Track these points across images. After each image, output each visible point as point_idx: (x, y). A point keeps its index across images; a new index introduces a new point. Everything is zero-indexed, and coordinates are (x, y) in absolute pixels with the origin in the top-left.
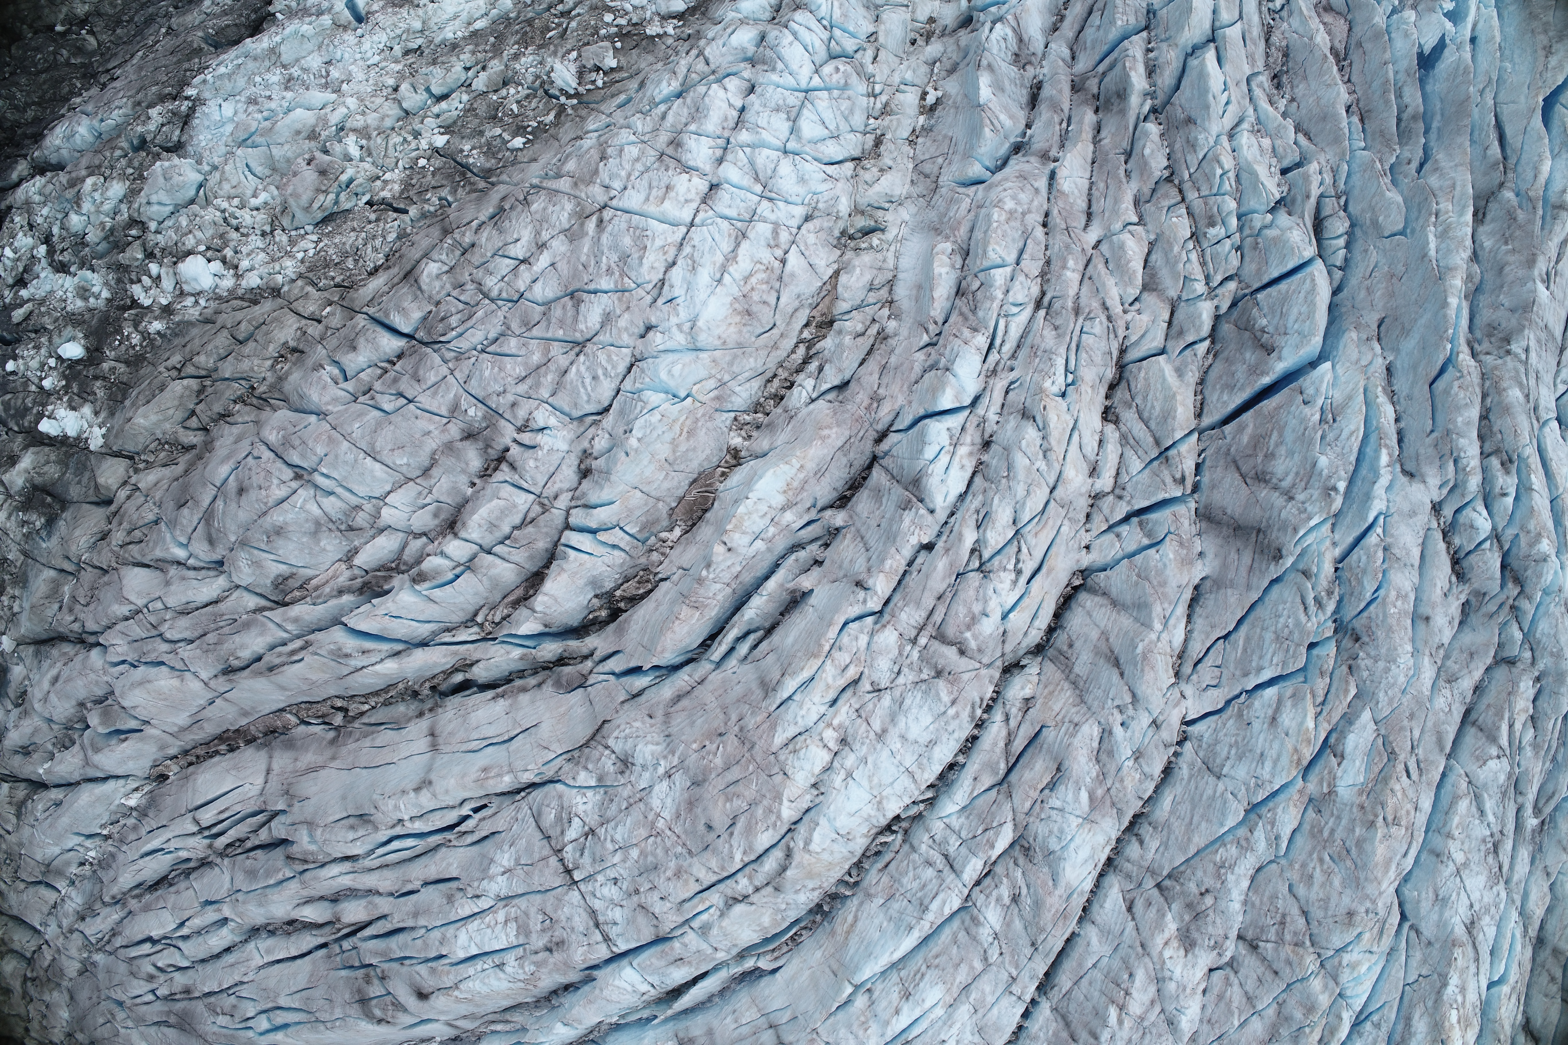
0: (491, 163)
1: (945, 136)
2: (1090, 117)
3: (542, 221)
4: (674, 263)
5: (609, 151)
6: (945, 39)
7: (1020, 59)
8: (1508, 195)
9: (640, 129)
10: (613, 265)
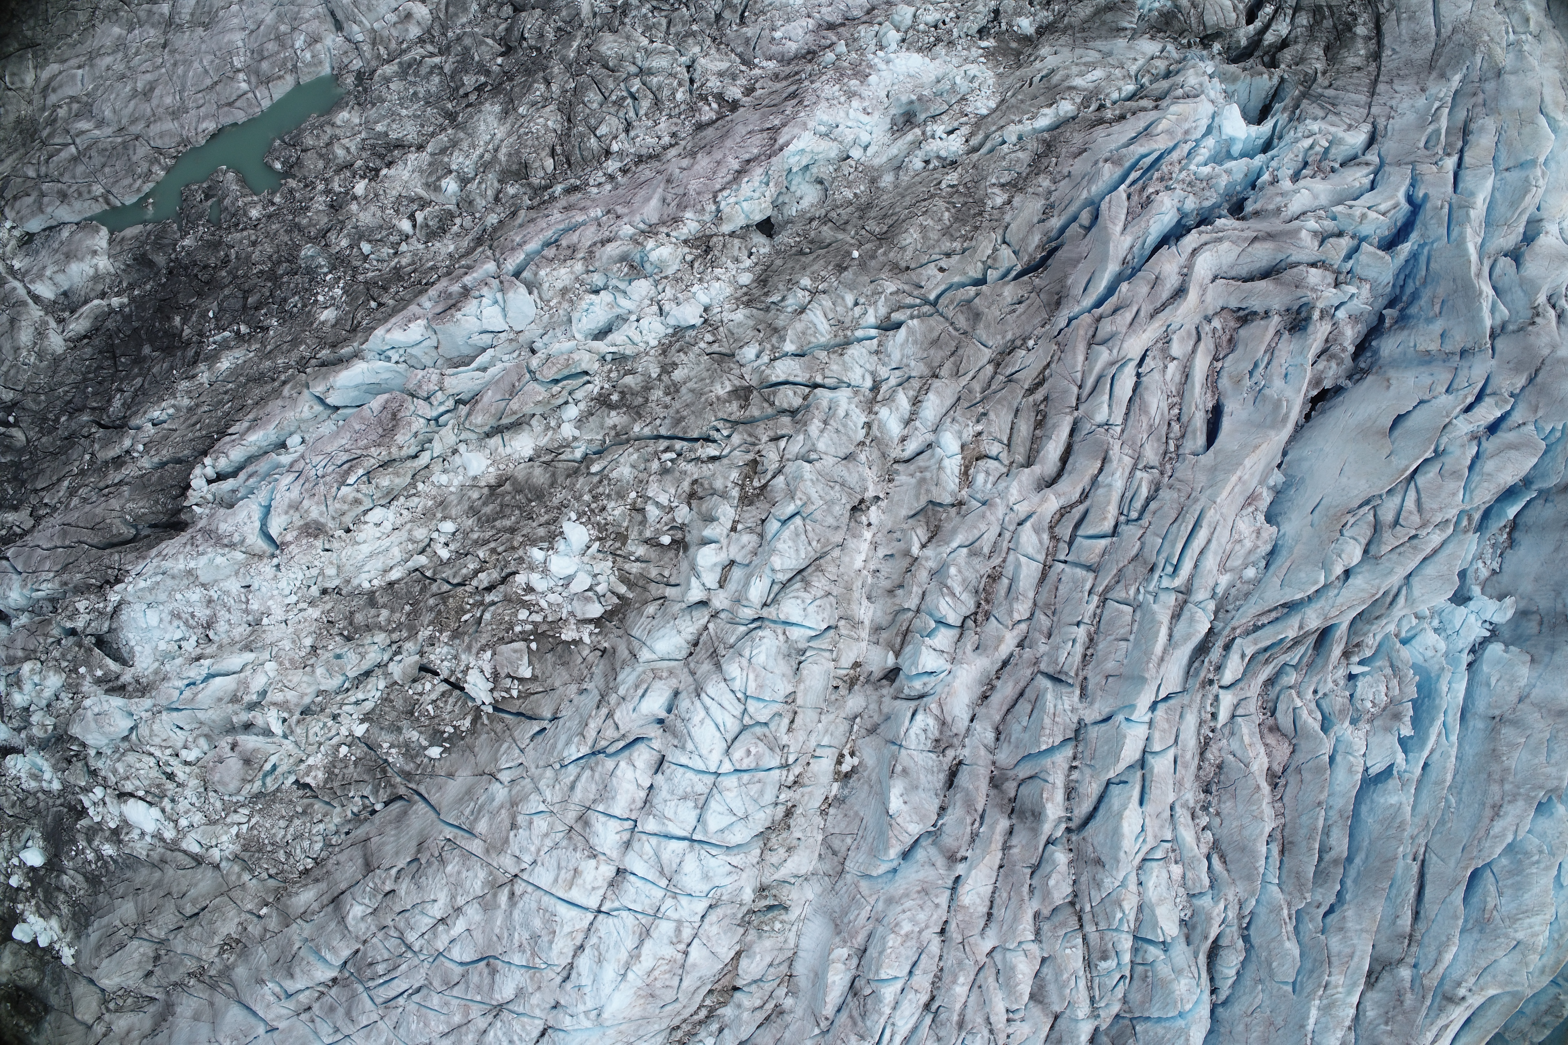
0: (410, 767)
1: (856, 814)
2: (1004, 824)
3: (456, 886)
4: (581, 947)
5: (520, 819)
6: (869, 689)
7: (939, 746)
8: (1405, 973)
9: (549, 799)
10: (525, 942)
